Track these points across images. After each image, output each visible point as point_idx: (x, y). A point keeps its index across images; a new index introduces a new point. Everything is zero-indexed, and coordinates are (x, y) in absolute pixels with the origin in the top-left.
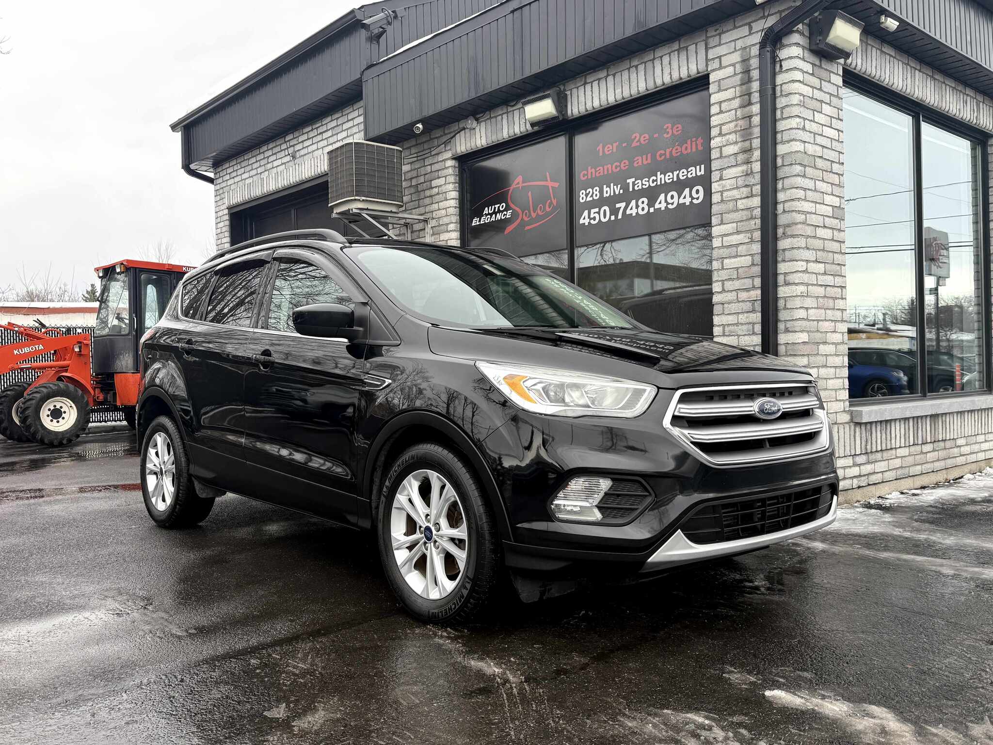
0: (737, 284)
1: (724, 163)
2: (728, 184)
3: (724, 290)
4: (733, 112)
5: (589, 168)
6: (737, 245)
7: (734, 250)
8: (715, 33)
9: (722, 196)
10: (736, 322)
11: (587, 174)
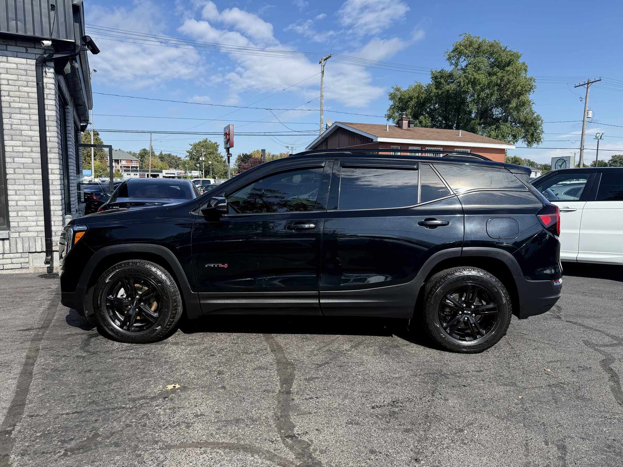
0: (24, 171)
1: (13, 111)
2: (15, 121)
3: (15, 173)
4: (17, 87)
6: (22, 152)
7: (21, 155)
9: (11, 126)
10: (24, 189)
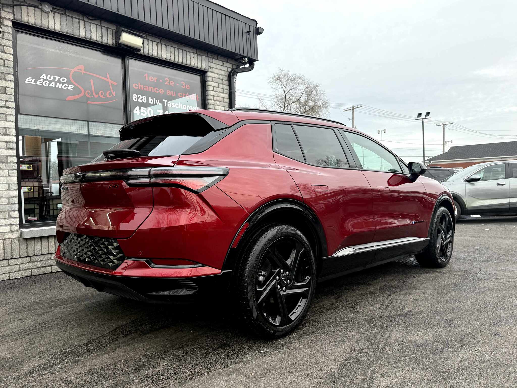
4: (218, 93)
5: (139, 84)
8: (210, 56)
11: (138, 87)
